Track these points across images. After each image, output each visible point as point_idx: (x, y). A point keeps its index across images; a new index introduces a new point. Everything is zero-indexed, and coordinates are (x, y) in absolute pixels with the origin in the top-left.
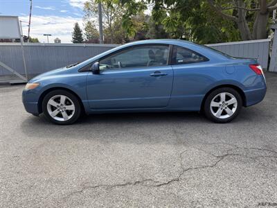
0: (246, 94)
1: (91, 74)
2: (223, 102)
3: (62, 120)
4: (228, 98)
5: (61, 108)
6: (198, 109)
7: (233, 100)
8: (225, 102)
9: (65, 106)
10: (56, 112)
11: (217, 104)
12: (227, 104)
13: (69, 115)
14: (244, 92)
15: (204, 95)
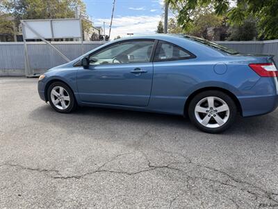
0: (240, 101)
1: (82, 68)
2: (211, 109)
3: (61, 108)
4: (218, 104)
5: (61, 98)
6: (181, 112)
7: (225, 107)
8: (214, 109)
9: (63, 96)
10: (57, 101)
11: (203, 110)
12: (216, 111)
13: (67, 105)
14: (238, 97)
15: (187, 98)
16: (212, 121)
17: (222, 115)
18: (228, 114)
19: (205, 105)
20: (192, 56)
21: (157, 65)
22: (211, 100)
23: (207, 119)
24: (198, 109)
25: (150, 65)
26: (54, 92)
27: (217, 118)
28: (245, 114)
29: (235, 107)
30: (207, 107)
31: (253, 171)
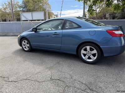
0: (102, 49)
1: (34, 32)
2: (89, 52)
3: (26, 49)
4: (91, 50)
6: (75, 53)
7: (95, 51)
8: (90, 52)
9: (27, 44)
10: (25, 47)
11: (85, 52)
12: (91, 53)
13: (28, 48)
14: (101, 47)
15: (77, 46)
16: (89, 58)
17: (94, 55)
18: (97, 55)
19: (86, 50)
20: (79, 27)
21: (64, 31)
22: (88, 48)
23: (87, 57)
24: (83, 52)
25: (61, 31)
26: (23, 42)
27: (92, 57)
28: (105, 55)
29: (100, 52)
30: (87, 51)
31: (102, 85)
